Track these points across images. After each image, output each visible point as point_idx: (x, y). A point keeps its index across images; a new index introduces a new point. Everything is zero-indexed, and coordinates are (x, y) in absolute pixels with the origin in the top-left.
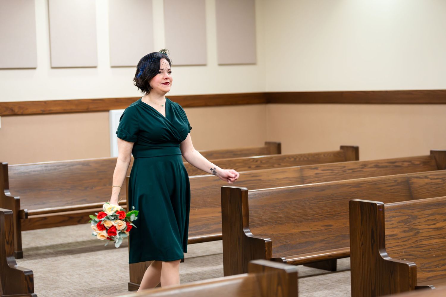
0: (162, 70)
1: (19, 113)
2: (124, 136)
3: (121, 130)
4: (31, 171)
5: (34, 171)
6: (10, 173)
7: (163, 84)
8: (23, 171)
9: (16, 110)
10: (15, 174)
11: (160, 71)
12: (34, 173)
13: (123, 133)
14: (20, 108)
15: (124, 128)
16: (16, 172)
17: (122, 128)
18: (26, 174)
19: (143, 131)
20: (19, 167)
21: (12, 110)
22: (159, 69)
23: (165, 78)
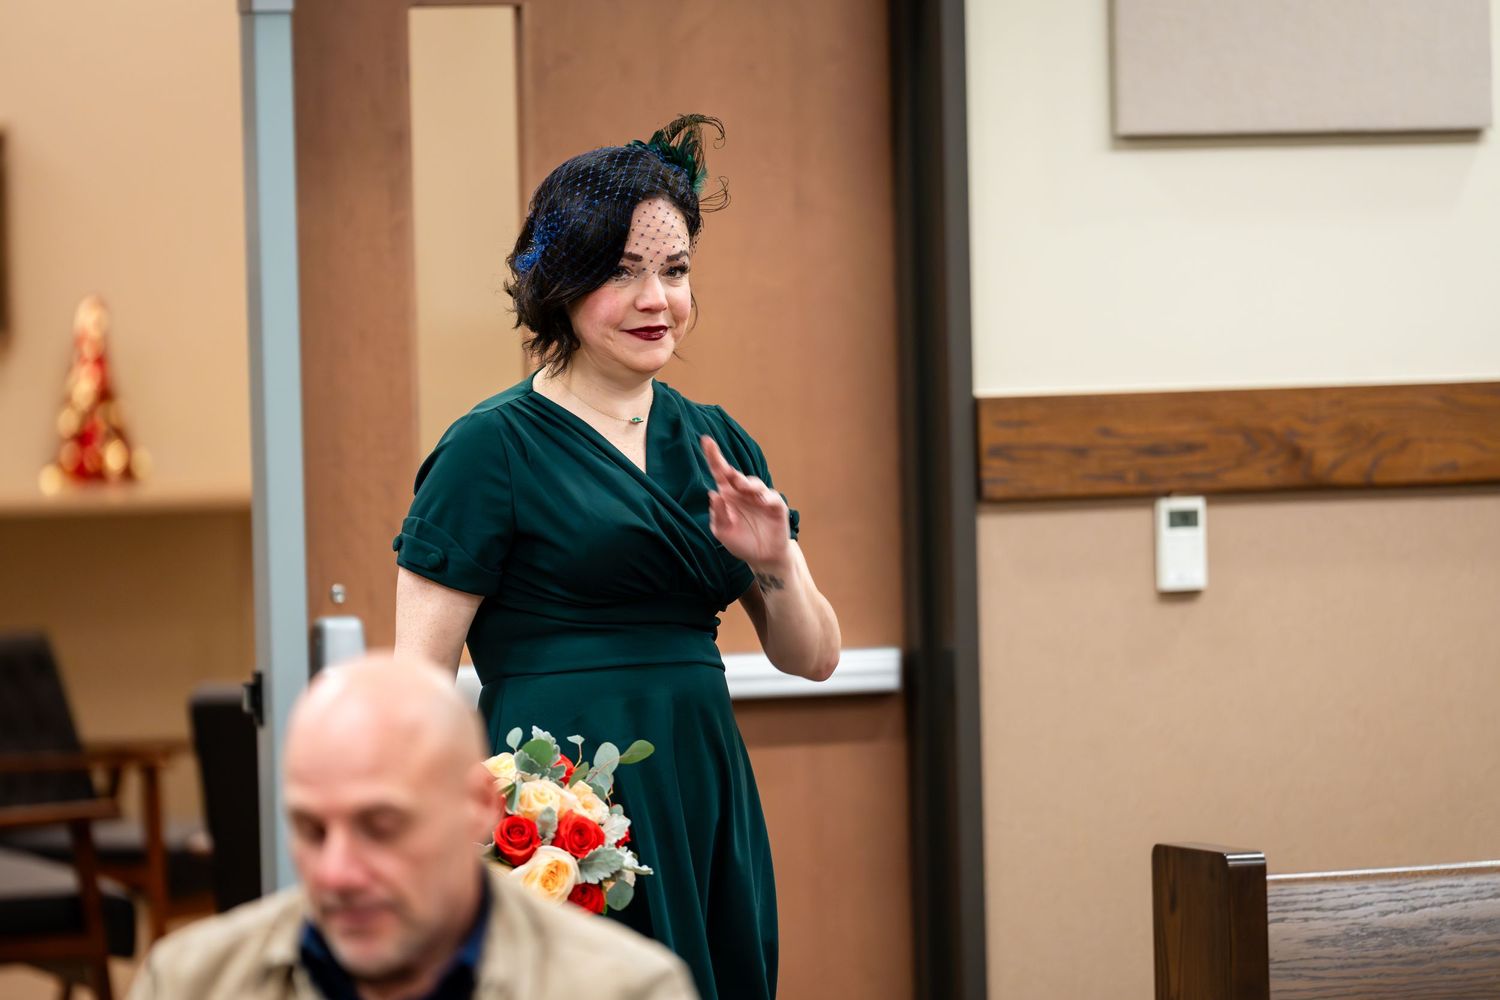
0: (637, 258)
1: (1342, 475)
2: (434, 557)
3: (421, 526)
4: (1438, 923)
5: (1459, 924)
6: (1284, 933)
7: (633, 332)
8: (1378, 922)
9: (1325, 456)
10: (1316, 941)
11: (625, 262)
12: (1457, 939)
13: (431, 546)
14: (1353, 433)
15: (438, 520)
16: (1321, 926)
17: (429, 514)
18: (1400, 948)
19: (534, 539)
20: (1350, 887)
21: (1296, 454)
22: (621, 254)
23: (642, 304)
